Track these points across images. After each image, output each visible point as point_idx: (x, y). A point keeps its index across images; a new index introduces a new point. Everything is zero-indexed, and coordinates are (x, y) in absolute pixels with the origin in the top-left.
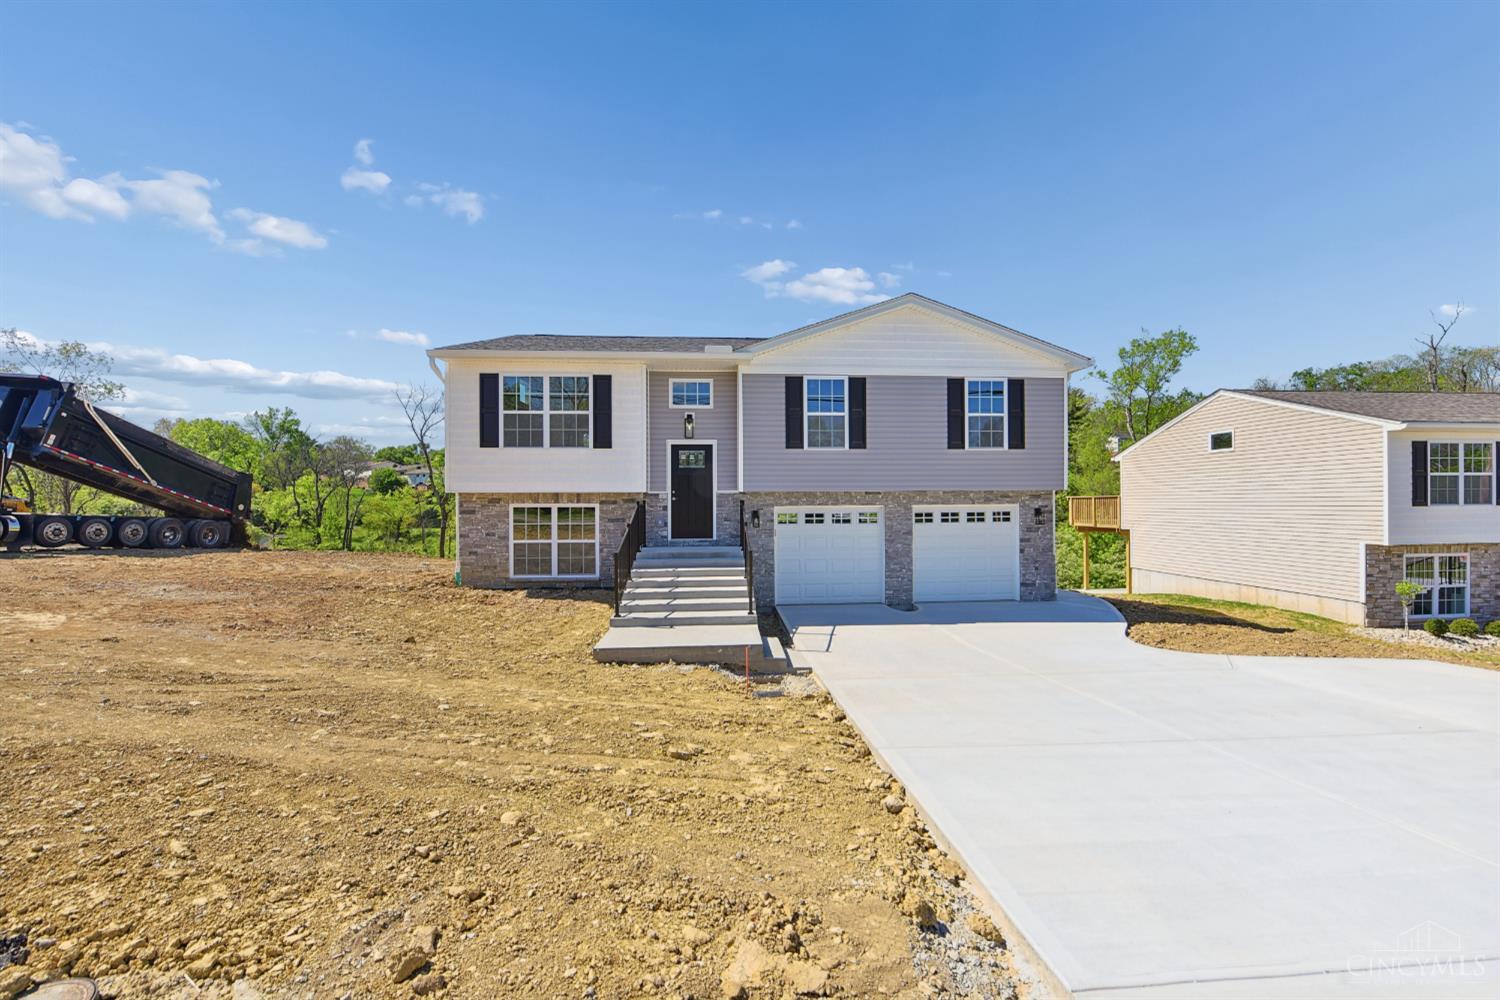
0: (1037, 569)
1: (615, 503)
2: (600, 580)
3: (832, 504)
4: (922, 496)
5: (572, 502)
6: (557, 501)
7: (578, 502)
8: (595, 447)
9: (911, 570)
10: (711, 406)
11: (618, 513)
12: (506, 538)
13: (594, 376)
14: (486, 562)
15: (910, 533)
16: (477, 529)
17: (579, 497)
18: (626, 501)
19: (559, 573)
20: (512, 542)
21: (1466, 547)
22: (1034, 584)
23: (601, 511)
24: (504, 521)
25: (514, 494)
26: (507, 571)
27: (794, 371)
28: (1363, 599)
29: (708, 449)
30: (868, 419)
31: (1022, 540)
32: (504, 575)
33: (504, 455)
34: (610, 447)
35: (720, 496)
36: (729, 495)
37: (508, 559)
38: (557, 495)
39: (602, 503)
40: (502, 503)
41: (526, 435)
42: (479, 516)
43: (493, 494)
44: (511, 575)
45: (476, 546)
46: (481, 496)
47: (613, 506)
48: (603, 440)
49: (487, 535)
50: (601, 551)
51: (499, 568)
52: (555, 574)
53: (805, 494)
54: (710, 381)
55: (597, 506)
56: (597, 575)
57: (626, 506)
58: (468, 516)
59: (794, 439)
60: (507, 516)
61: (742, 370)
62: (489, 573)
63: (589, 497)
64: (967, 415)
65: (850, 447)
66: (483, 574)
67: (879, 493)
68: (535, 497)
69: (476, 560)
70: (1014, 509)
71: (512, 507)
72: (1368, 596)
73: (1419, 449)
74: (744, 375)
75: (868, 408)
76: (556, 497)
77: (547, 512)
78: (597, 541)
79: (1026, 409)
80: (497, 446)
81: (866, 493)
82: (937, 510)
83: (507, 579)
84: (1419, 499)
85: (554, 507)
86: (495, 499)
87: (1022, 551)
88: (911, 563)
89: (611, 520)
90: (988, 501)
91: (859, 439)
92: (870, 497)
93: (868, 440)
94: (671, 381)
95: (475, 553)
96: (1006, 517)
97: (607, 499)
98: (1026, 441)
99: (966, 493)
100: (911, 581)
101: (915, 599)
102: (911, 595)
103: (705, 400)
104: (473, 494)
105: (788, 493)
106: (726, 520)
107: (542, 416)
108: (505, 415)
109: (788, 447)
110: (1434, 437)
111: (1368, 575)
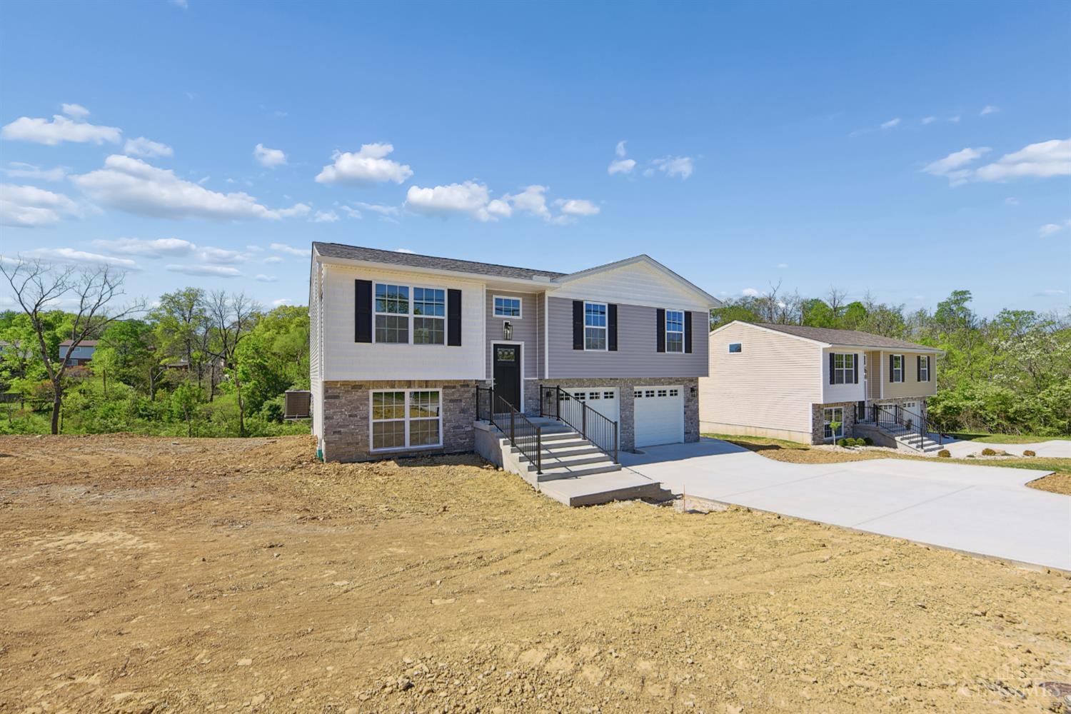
0: (692, 423)
1: (454, 387)
2: (444, 448)
3: (593, 387)
4: (639, 381)
5: (422, 387)
6: (409, 387)
7: (427, 387)
8: (449, 345)
9: (633, 428)
10: (520, 317)
11: (456, 396)
12: (367, 418)
13: (449, 290)
14: (350, 440)
15: (633, 404)
16: (341, 412)
17: (427, 383)
18: (462, 386)
19: (411, 444)
20: (372, 421)
21: (842, 404)
22: (690, 432)
23: (444, 394)
24: (365, 405)
25: (374, 381)
26: (368, 446)
27: (579, 298)
28: (811, 431)
29: (517, 348)
30: (618, 332)
31: (685, 407)
32: (364, 450)
33: (374, 349)
34: (460, 345)
35: (526, 381)
36: (533, 381)
37: (368, 436)
38: (410, 381)
39: (445, 388)
40: (363, 389)
41: (396, 334)
42: (343, 401)
43: (355, 382)
44: (371, 449)
45: (341, 427)
46: (345, 383)
47: (453, 390)
48: (455, 339)
49: (350, 416)
50: (444, 425)
51: (360, 444)
52: (408, 446)
53: (577, 380)
54: (520, 299)
55: (440, 390)
56: (441, 443)
57: (462, 389)
58: (333, 400)
59: (578, 344)
60: (368, 399)
61: (548, 294)
62: (352, 449)
63: (435, 383)
64: (666, 332)
65: (609, 350)
66: (347, 449)
67: (617, 379)
68: (392, 384)
69: (341, 439)
70: (680, 388)
71: (371, 392)
72: (813, 430)
73: (832, 355)
74: (549, 298)
75: (618, 325)
76: (409, 384)
77: (400, 396)
78: (441, 418)
79: (692, 329)
80: (371, 342)
81: (611, 379)
82: (644, 389)
83: (369, 453)
84: (832, 382)
85: (407, 391)
86: (357, 386)
87: (685, 413)
88: (633, 423)
89: (452, 401)
90: (670, 384)
91: (613, 346)
92: (613, 381)
93: (618, 346)
94: (494, 297)
95: (339, 432)
96: (674, 393)
97: (449, 385)
98: (693, 348)
99: (660, 379)
100: (633, 435)
101: (636, 445)
102: (634, 443)
103: (515, 312)
104: (337, 382)
105: (568, 379)
106: (530, 399)
107: (407, 318)
108: (377, 316)
109: (574, 349)
110: (837, 352)
111: (813, 419)
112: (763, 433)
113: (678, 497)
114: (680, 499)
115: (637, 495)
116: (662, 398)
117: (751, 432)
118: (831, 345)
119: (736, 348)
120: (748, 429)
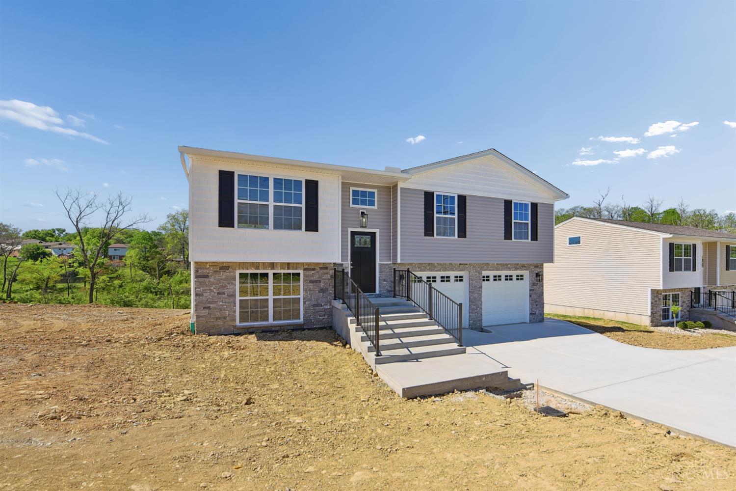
0: (537, 305)
1: (314, 269)
2: (304, 324)
3: (443, 271)
4: (487, 266)
5: (284, 269)
6: (273, 268)
7: (288, 269)
8: (306, 230)
9: (481, 309)
10: (376, 207)
11: (316, 277)
12: (234, 296)
13: (306, 181)
14: (218, 314)
15: (481, 287)
16: (210, 289)
17: (289, 265)
18: (321, 268)
19: (274, 320)
20: (238, 298)
21: (680, 290)
22: (535, 313)
23: (305, 275)
24: (232, 284)
25: (240, 263)
26: (234, 320)
27: (429, 189)
28: (649, 314)
29: (373, 235)
30: (467, 220)
31: (530, 290)
32: (232, 323)
33: (238, 233)
34: (317, 230)
35: (381, 265)
36: (387, 264)
37: (235, 312)
38: (273, 264)
39: (305, 270)
40: (231, 269)
41: (256, 220)
42: (212, 280)
43: (223, 263)
44: (238, 323)
45: (210, 303)
46: (214, 264)
47: (313, 272)
48: (312, 225)
49: (219, 293)
50: (304, 303)
51: (228, 319)
52: (271, 321)
53: (429, 264)
54: (376, 191)
55: (301, 272)
56: (302, 320)
57: (321, 271)
58: (203, 279)
59: (429, 230)
60: (234, 279)
61: (401, 185)
62: (220, 323)
63: (296, 265)
64: (513, 221)
65: (458, 237)
66: (215, 323)
67: (467, 264)
68: (256, 265)
69: (210, 314)
70: (526, 273)
71: (238, 272)
72: (652, 313)
73: (671, 246)
74: (401, 188)
75: (467, 214)
76: (272, 265)
77: (265, 275)
78: (301, 296)
79: (538, 219)
80: (233, 226)
81: (460, 264)
82: (491, 274)
83: (235, 327)
84: (671, 269)
85: (271, 273)
86: (225, 267)
87: (530, 296)
88: (481, 305)
89: (311, 282)
90: (516, 269)
91: (462, 233)
92: (462, 266)
93: (467, 233)
94: (352, 189)
95: (209, 308)
96: (520, 278)
97: (309, 268)
98: (538, 237)
99: (507, 265)
100: (481, 315)
101: (484, 324)
102: (482, 323)
103: (372, 203)
104: (207, 263)
105: (420, 264)
106: (384, 281)
107: (268, 206)
108: (239, 203)
109: (425, 235)
110: (676, 241)
111: (652, 303)
112: (600, 314)
113: (528, 387)
114: (530, 389)
115: (481, 385)
116: (509, 282)
117: (590, 313)
118: (671, 236)
119: (575, 241)
120: (586, 311)
